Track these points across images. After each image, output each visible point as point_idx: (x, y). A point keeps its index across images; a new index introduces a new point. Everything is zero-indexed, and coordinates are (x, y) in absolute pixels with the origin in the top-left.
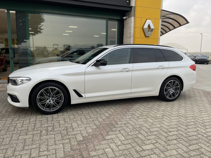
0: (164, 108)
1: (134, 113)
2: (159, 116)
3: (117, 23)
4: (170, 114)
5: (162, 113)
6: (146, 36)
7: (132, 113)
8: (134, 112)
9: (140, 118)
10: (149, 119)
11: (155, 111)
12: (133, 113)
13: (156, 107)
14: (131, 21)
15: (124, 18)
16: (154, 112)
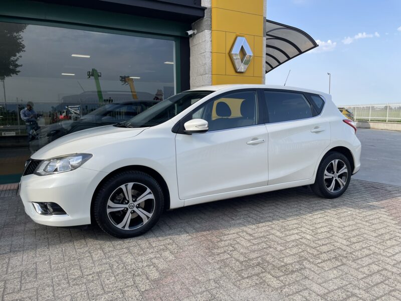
0: (297, 234)
1: (227, 259)
2: (291, 264)
3: (174, 43)
4: (315, 253)
5: (295, 250)
6: (236, 72)
8: (227, 256)
9: (245, 274)
10: (270, 276)
11: (279, 248)
12: (223, 260)
13: (278, 234)
14: (204, 40)
15: (190, 32)
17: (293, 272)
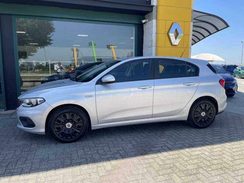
6: (172, 45)
8: (152, 160)
9: (161, 173)
12: (149, 163)
17: (191, 175)
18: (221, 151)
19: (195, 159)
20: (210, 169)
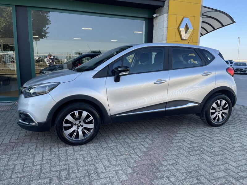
2: (217, 151)
4: (231, 147)
5: (219, 145)
7: (178, 145)
8: (180, 144)
9: (191, 153)
10: (206, 156)
11: (210, 143)
16: (208, 143)
17: (218, 155)
18: (238, 137)
19: (218, 143)
20: (234, 151)
